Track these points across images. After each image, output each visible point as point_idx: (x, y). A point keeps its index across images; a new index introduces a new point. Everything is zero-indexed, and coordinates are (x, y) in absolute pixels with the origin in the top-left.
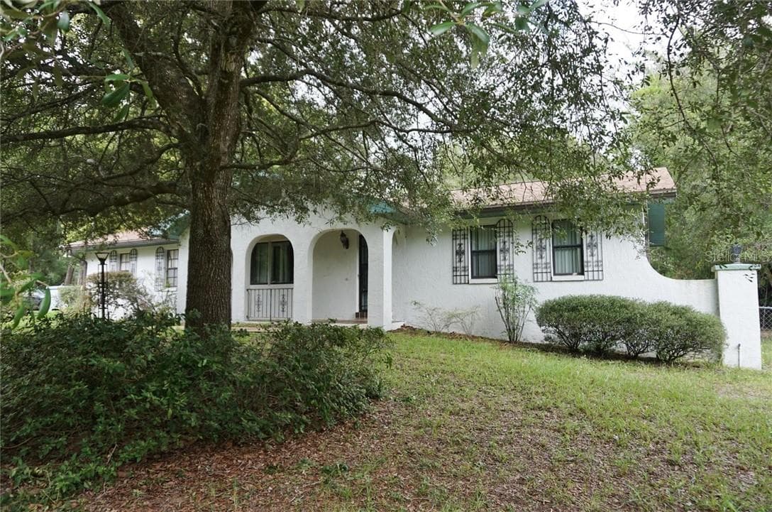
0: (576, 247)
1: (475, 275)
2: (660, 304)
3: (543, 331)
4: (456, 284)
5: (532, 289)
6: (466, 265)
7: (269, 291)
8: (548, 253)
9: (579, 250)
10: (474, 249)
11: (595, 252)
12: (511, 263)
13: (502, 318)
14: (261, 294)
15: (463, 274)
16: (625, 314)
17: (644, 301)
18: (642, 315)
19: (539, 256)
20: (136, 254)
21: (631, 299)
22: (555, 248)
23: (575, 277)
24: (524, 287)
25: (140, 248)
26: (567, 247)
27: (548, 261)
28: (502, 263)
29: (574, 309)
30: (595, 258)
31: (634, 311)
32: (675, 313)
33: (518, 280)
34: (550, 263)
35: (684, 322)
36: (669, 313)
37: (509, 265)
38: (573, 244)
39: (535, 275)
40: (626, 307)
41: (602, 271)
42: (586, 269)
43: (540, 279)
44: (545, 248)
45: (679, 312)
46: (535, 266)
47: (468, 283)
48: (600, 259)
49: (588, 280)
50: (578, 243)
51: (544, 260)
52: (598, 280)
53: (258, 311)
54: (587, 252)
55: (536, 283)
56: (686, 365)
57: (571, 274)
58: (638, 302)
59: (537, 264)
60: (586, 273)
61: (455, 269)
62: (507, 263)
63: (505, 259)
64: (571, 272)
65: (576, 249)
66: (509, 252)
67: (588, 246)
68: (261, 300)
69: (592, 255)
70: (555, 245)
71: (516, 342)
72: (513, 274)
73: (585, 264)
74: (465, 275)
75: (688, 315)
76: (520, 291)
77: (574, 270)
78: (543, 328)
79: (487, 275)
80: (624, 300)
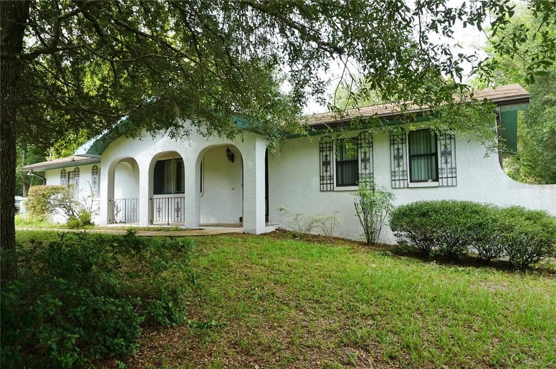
0: (431, 155)
1: (340, 183)
2: (512, 209)
3: (395, 235)
4: (323, 191)
5: (390, 195)
6: (332, 174)
7: (167, 199)
8: (405, 161)
9: (434, 158)
10: (339, 160)
11: (449, 160)
12: (371, 172)
13: (361, 222)
14: (161, 202)
15: (329, 182)
16: (477, 219)
17: (496, 206)
18: (494, 221)
19: (396, 164)
20: (79, 171)
21: (483, 204)
22: (411, 157)
23: (430, 183)
24: (382, 193)
25: (81, 166)
26: (424, 155)
27: (405, 169)
28: (364, 172)
29: (424, 215)
30: (449, 166)
31: (486, 216)
32: (529, 219)
33: (376, 187)
34: (407, 171)
35: (538, 228)
36: (523, 218)
37: (370, 174)
38: (429, 152)
39: (393, 182)
40: (477, 212)
41: (456, 177)
42: (440, 176)
43: (397, 186)
44: (402, 157)
45: (534, 217)
46: (393, 174)
47: (333, 191)
48: (454, 166)
49: (443, 186)
50: (433, 151)
51: (401, 169)
52: (452, 186)
53: (159, 216)
54: (441, 160)
55: (394, 190)
56: (540, 271)
57: (427, 181)
58: (490, 207)
59: (395, 172)
60: (440, 180)
61: (322, 178)
62: (368, 171)
63: (365, 168)
64: (427, 179)
65: (431, 158)
66: (369, 162)
67: (443, 154)
68: (161, 207)
69: (446, 162)
70: (412, 154)
71: (373, 244)
72: (373, 182)
73: (440, 171)
74: (330, 184)
75: (544, 220)
76: (378, 196)
77: (430, 176)
78: (396, 232)
79: (350, 183)
80: (476, 205)
